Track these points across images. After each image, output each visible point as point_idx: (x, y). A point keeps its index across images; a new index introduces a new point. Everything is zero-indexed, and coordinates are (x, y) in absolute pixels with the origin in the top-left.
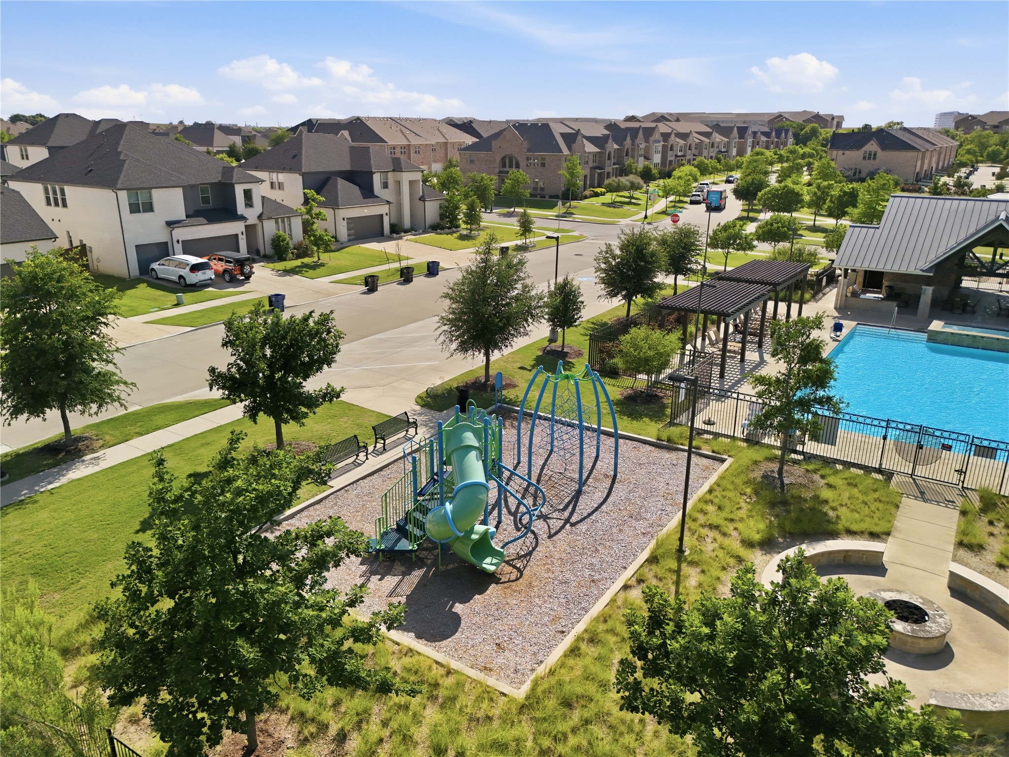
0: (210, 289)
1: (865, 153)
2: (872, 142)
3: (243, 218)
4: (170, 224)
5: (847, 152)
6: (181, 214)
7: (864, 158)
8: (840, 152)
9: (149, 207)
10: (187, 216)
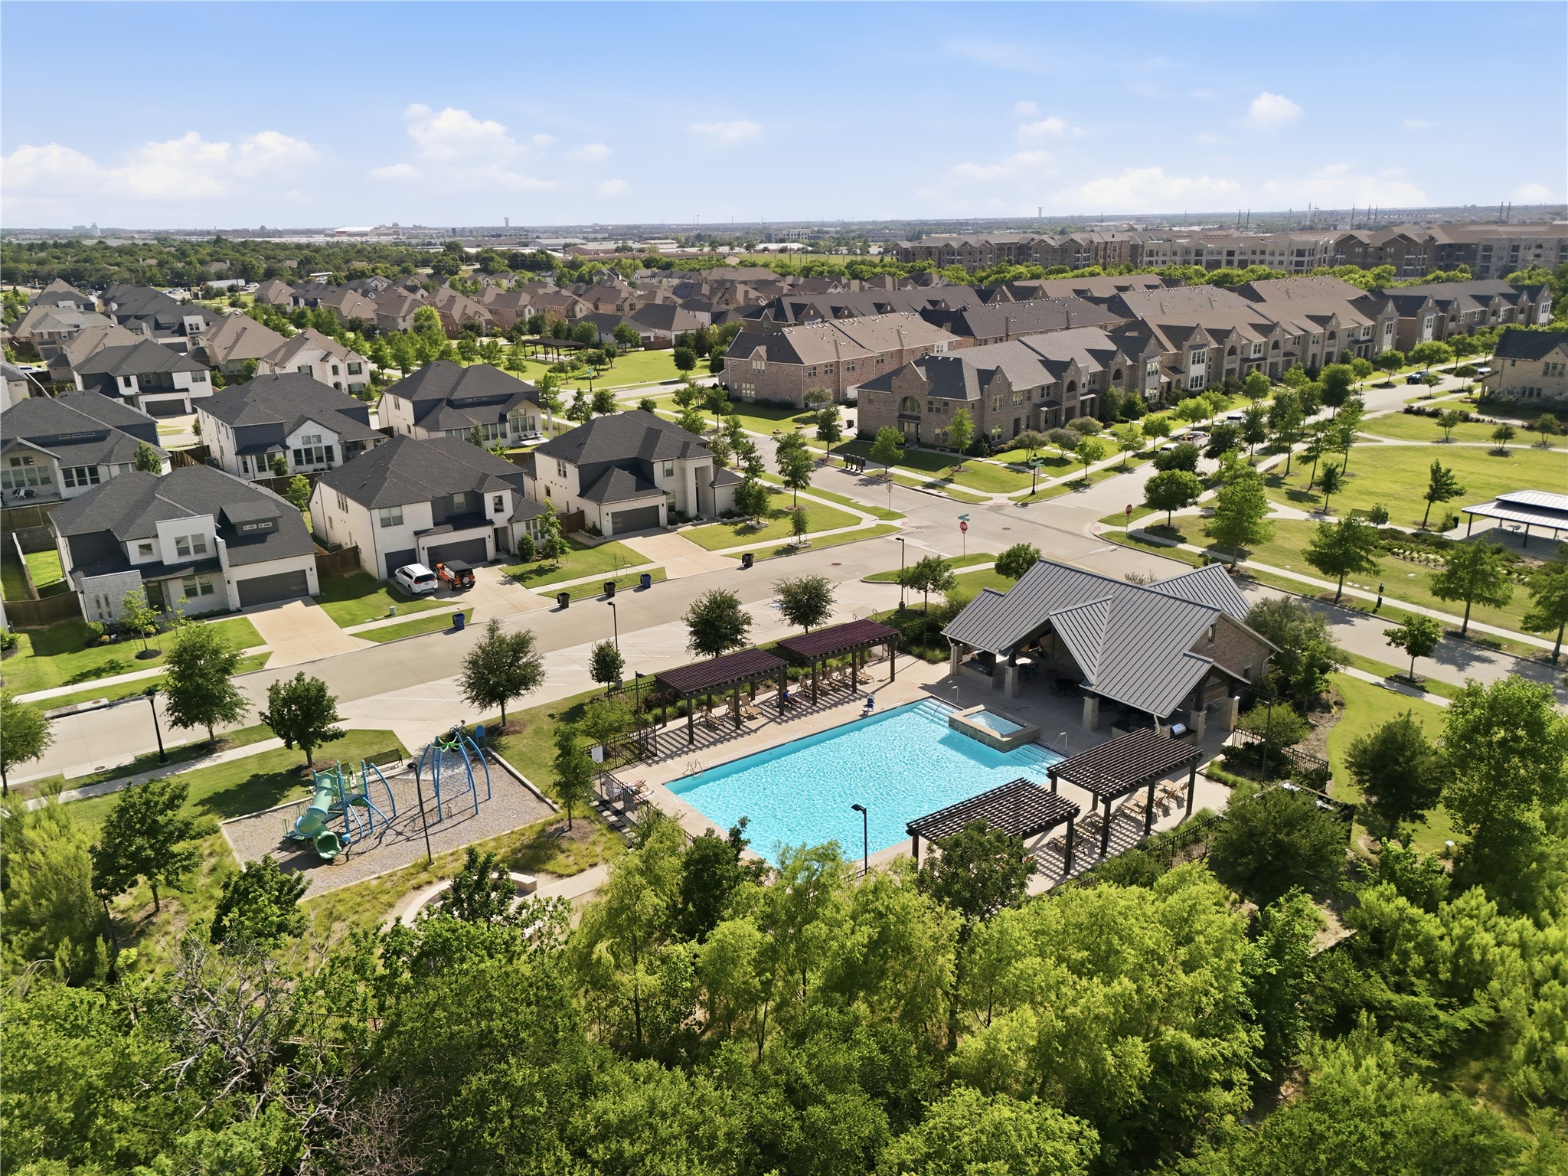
0: (432, 598)
1: (1547, 364)
2: (1557, 349)
3: (491, 523)
4: (417, 534)
5: (1518, 363)
6: (429, 523)
7: (1545, 373)
8: (1508, 362)
9: (399, 521)
10: (435, 524)
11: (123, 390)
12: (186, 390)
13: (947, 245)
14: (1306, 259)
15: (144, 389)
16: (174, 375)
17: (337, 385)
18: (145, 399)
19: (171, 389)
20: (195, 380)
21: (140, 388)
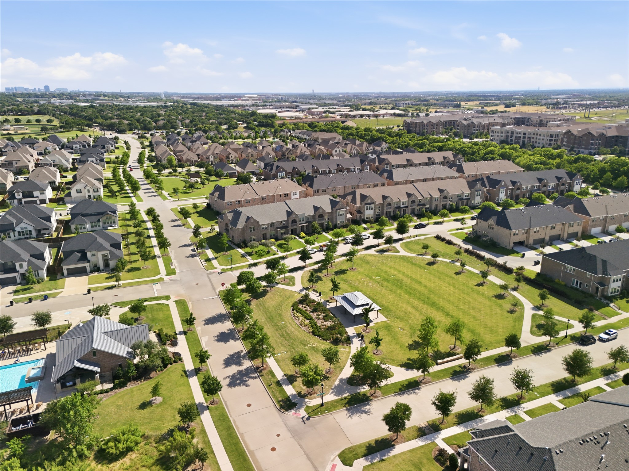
11: (17, 197)
12: (38, 197)
13: (422, 122)
14: (553, 139)
15: (24, 196)
16: (34, 192)
17: (89, 196)
18: (23, 200)
19: (33, 197)
20: (41, 194)
21: (23, 196)
